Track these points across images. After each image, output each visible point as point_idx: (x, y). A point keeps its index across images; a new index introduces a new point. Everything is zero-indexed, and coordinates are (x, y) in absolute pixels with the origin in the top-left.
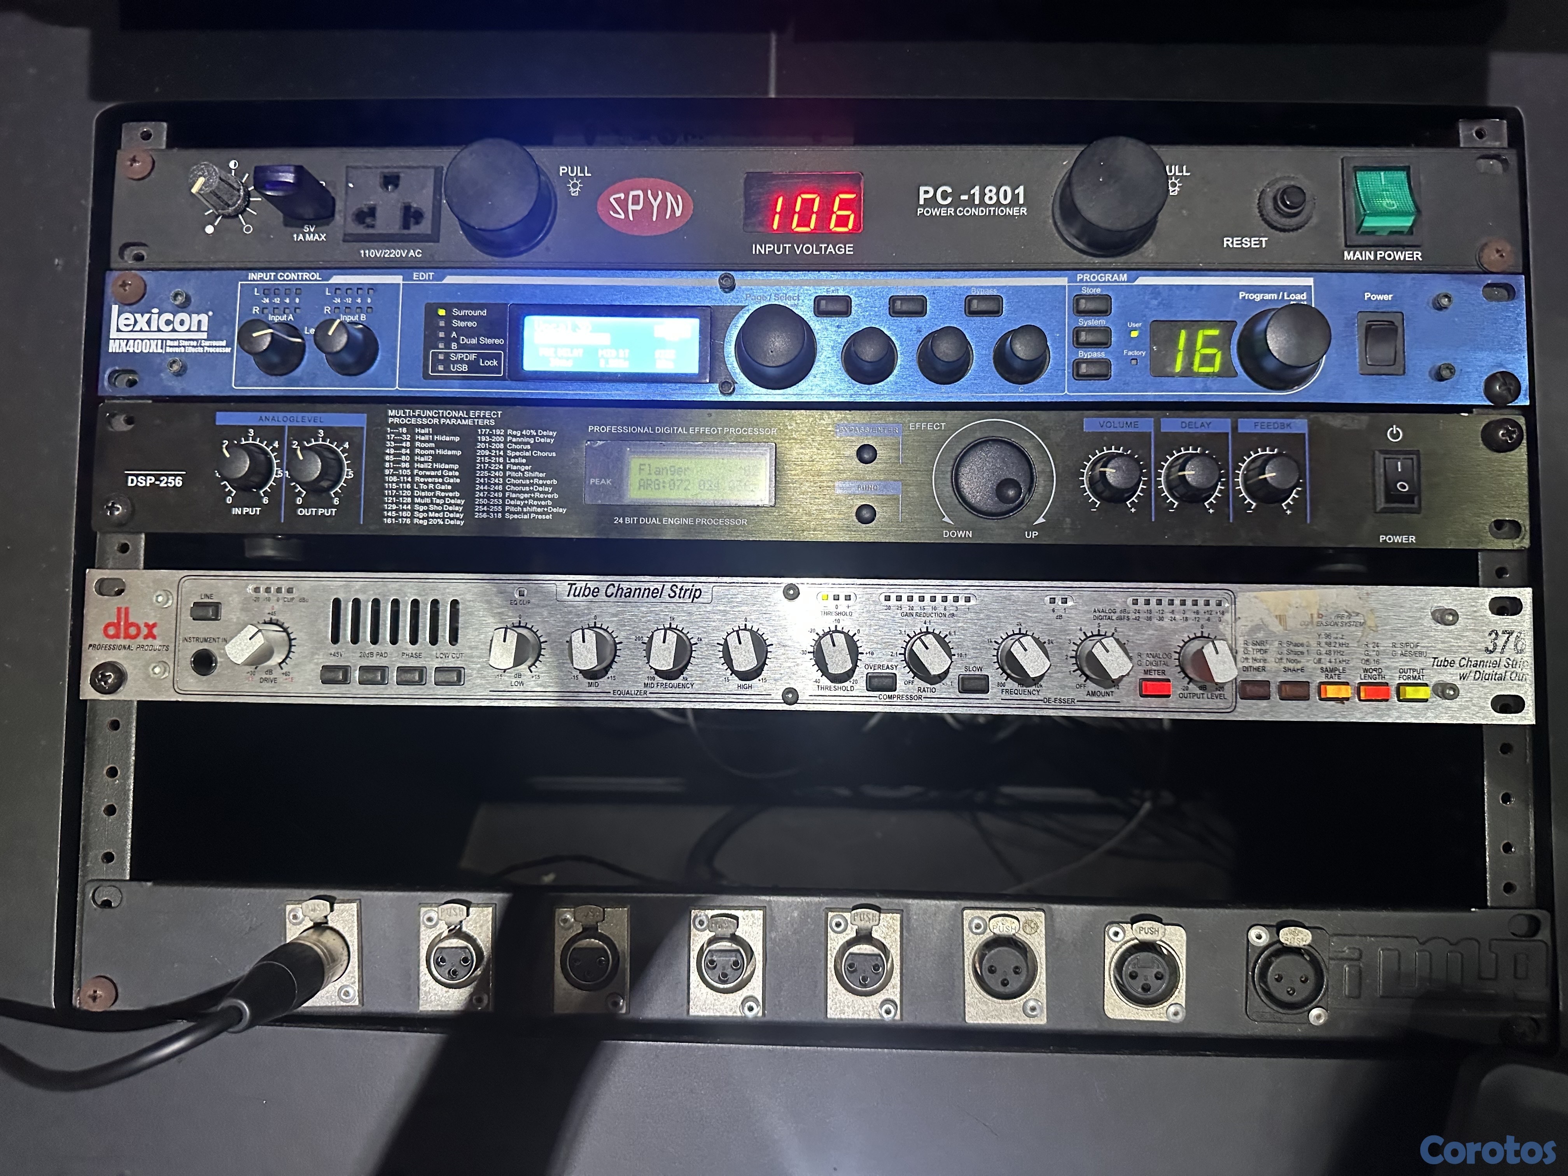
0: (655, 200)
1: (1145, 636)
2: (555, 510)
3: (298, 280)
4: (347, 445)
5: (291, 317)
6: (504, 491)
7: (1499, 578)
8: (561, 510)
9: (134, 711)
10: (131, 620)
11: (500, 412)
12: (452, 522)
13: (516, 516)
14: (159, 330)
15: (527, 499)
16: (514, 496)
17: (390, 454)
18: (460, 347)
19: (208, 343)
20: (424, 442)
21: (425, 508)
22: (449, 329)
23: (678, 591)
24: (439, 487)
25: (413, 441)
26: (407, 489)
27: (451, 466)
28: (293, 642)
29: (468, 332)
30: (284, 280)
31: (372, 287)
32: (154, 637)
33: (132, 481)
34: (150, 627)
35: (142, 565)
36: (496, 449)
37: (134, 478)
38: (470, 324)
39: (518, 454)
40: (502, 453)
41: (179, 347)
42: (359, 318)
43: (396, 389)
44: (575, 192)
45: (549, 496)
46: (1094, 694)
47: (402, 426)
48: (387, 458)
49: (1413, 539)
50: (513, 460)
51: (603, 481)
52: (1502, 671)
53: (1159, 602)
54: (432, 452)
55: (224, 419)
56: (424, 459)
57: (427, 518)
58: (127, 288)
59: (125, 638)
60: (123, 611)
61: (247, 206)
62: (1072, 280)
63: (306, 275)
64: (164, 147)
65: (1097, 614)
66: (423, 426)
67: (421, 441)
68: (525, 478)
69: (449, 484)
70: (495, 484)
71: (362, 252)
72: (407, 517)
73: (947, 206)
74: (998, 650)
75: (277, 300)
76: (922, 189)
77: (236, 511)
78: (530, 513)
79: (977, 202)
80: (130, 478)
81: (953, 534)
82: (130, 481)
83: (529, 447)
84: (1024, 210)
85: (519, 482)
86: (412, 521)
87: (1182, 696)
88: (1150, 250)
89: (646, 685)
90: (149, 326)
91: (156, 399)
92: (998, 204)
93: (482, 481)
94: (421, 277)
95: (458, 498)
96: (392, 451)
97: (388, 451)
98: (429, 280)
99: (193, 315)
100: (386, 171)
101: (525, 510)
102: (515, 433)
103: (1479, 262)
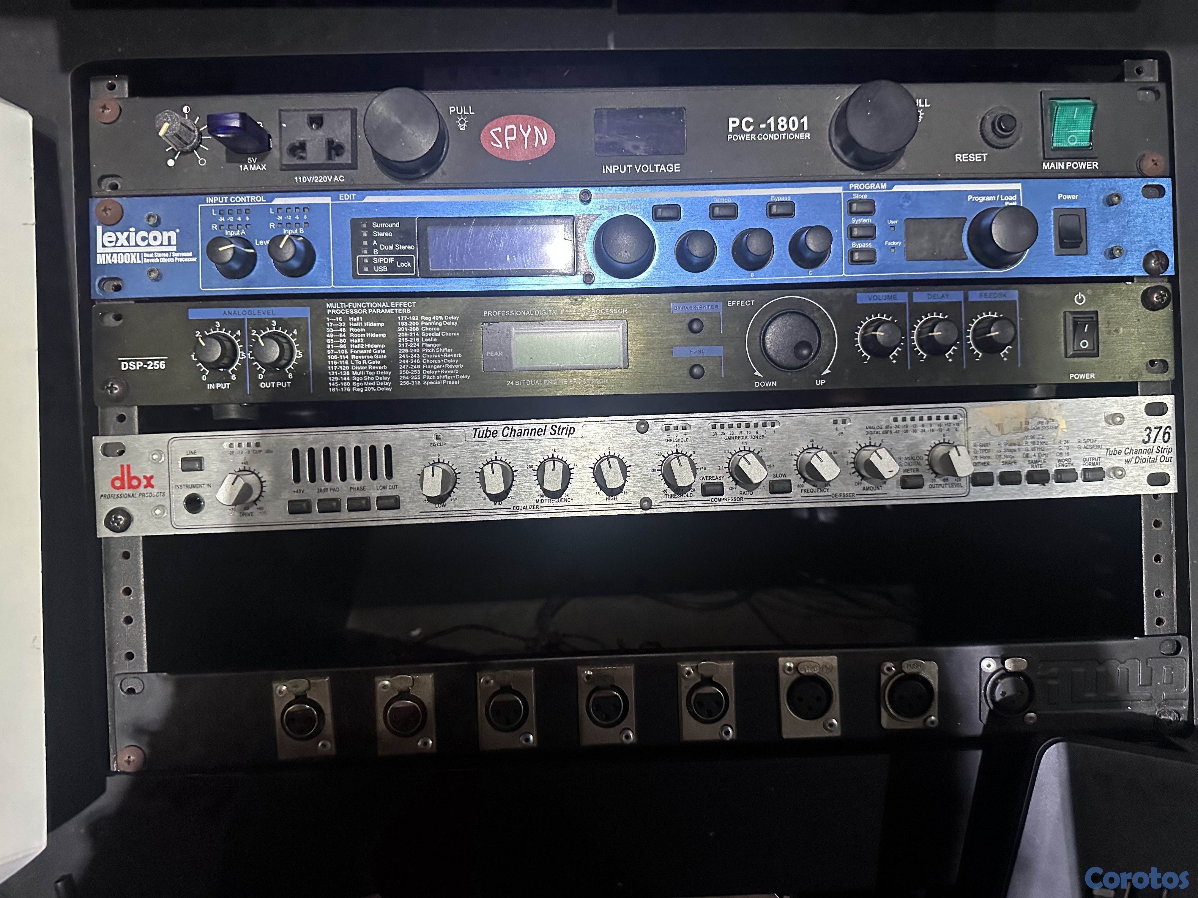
0: (526, 132)
1: (904, 445)
2: (461, 377)
3: (247, 202)
4: (295, 332)
5: (243, 232)
6: (421, 364)
8: (466, 377)
9: (141, 544)
10: (132, 475)
11: (414, 303)
12: (383, 389)
13: (432, 383)
14: (137, 245)
15: (440, 369)
16: (429, 367)
17: (330, 338)
18: (380, 252)
19: (177, 255)
20: (357, 327)
21: (361, 379)
22: (370, 238)
23: (557, 430)
24: (370, 363)
25: (347, 327)
26: (345, 365)
27: (379, 346)
28: (264, 484)
29: (386, 241)
31: (307, 207)
32: (152, 487)
33: (125, 366)
34: (149, 479)
35: (137, 430)
36: (413, 332)
37: (126, 363)
38: (387, 234)
39: (430, 335)
40: (417, 334)
41: (154, 258)
42: (298, 231)
43: (332, 287)
44: (462, 127)
45: (456, 366)
46: (868, 489)
47: (339, 316)
48: (328, 341)
49: (1093, 376)
50: (426, 340)
51: (496, 352)
52: (1154, 455)
53: (913, 419)
54: (363, 335)
55: (196, 314)
56: (358, 341)
57: (363, 387)
58: (108, 212)
59: (129, 488)
60: (125, 467)
61: (200, 143)
62: (846, 188)
63: (253, 198)
64: (127, 96)
65: (868, 430)
66: (355, 316)
67: (354, 327)
68: (436, 353)
69: (378, 360)
70: (414, 359)
71: (296, 178)
72: (347, 387)
73: (751, 133)
74: (797, 460)
75: (231, 219)
76: (731, 120)
77: (211, 386)
78: (442, 380)
79: (772, 129)
80: (123, 363)
81: (763, 384)
82: (123, 366)
83: (438, 329)
84: (808, 135)
85: (432, 356)
86: (351, 389)
87: (932, 486)
88: (902, 165)
89: (537, 501)
90: (129, 243)
91: (138, 301)
92: (788, 131)
93: (404, 356)
94: (345, 197)
95: (386, 370)
96: (332, 336)
97: (328, 336)
98: (352, 200)
99: (164, 233)
100: (312, 113)
101: (438, 377)
102: (427, 318)
103: (1140, 170)
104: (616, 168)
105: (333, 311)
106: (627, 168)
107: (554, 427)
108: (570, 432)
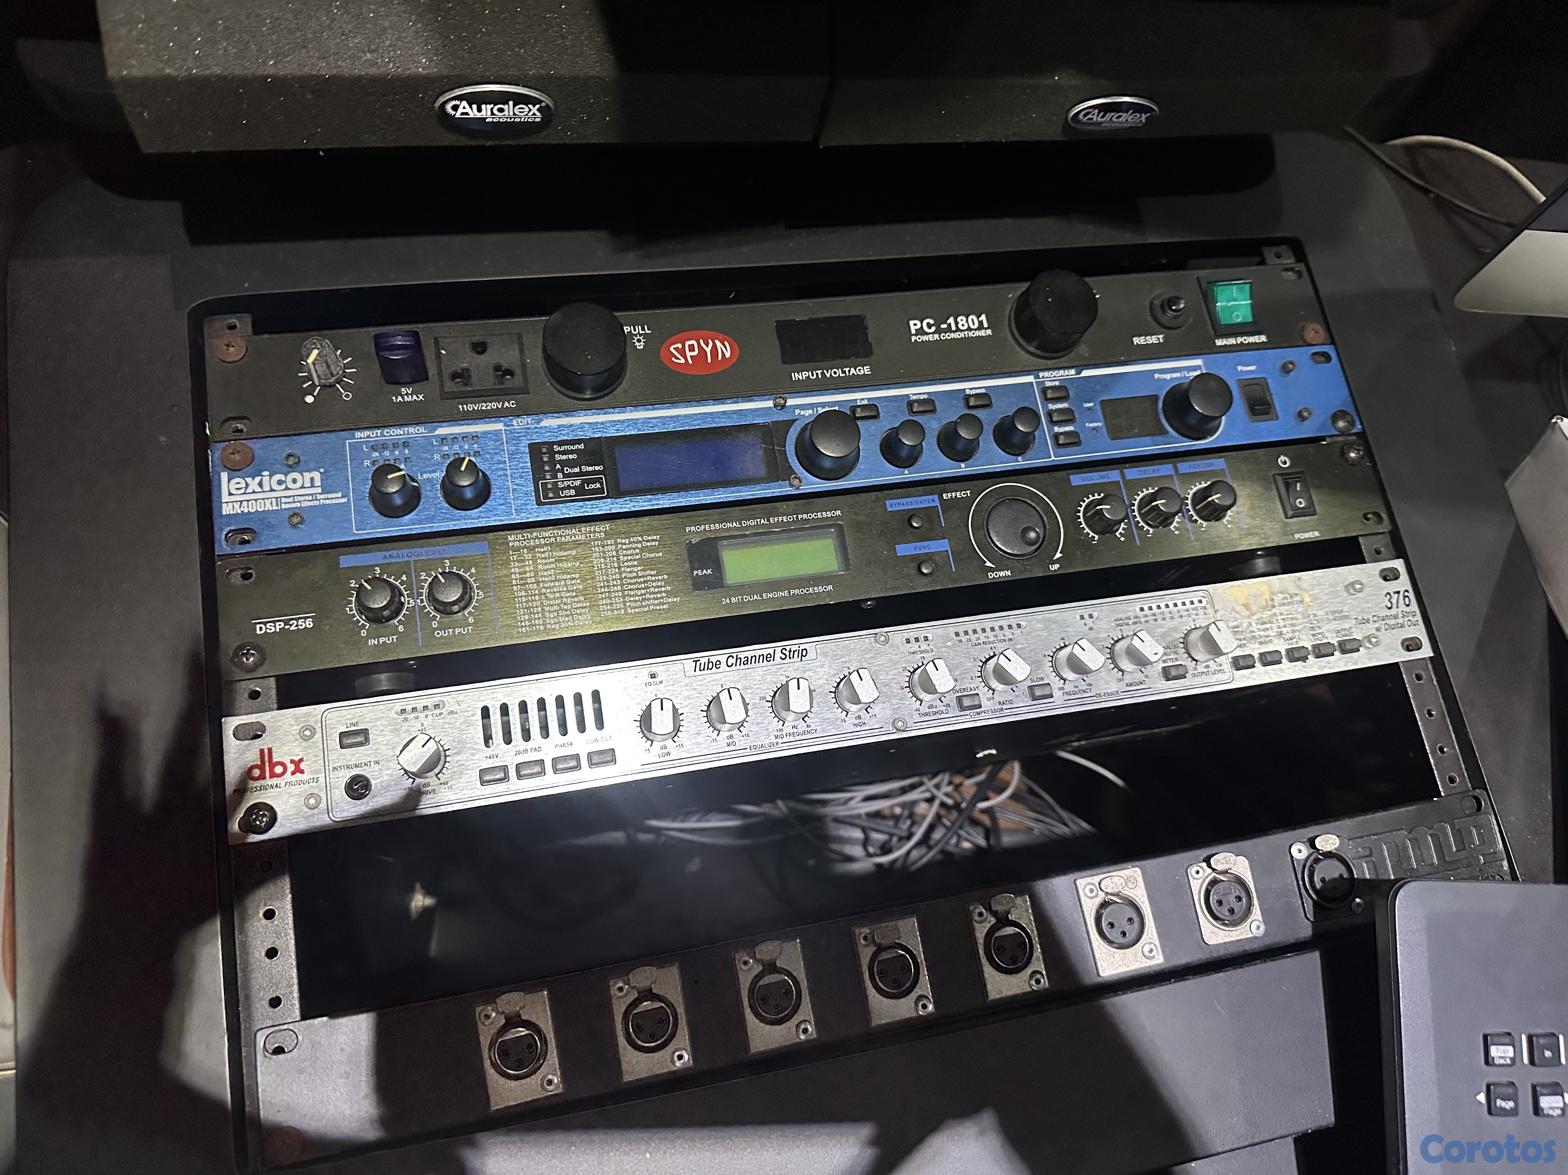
0: (707, 346)
2: (670, 600)
3: (405, 434)
4: (473, 570)
6: (623, 591)
7: (1378, 556)
8: (675, 600)
11: (607, 526)
12: (581, 623)
13: (637, 610)
15: (645, 594)
16: (632, 593)
17: (515, 573)
18: (565, 476)
19: (323, 496)
20: (545, 558)
21: (555, 614)
22: (553, 462)
23: (787, 654)
24: (564, 594)
25: (533, 559)
26: (535, 601)
27: (573, 576)
28: (448, 753)
29: (571, 464)
30: (391, 435)
31: (474, 435)
32: (302, 772)
33: (261, 629)
34: (297, 763)
35: (275, 706)
36: (609, 557)
37: (263, 626)
38: (571, 457)
40: (615, 559)
41: (294, 502)
43: (512, 516)
44: (640, 346)
45: (663, 589)
46: (1129, 685)
47: (523, 548)
48: (513, 576)
49: (1316, 533)
50: (626, 564)
51: (705, 571)
52: (1400, 621)
53: (1159, 607)
55: (347, 561)
56: (548, 573)
57: (559, 622)
58: (237, 456)
60: (266, 751)
61: (346, 378)
62: (1037, 377)
63: (411, 430)
65: (1117, 622)
66: (542, 546)
67: (542, 558)
68: (638, 578)
69: (573, 591)
70: (614, 586)
71: (460, 407)
73: (933, 333)
74: (1052, 661)
75: (387, 453)
76: (912, 323)
77: (372, 642)
78: (650, 606)
79: (954, 328)
80: (258, 626)
81: (996, 574)
82: (258, 629)
83: (638, 551)
84: (989, 332)
85: (633, 581)
86: (545, 627)
87: (1193, 676)
89: (776, 737)
91: (276, 552)
92: (969, 329)
93: (602, 584)
94: (518, 423)
95: (583, 602)
96: (517, 570)
97: (513, 571)
98: (529, 424)
99: (304, 474)
100: (474, 339)
101: (644, 603)
102: (623, 541)
103: (1302, 339)
104: (804, 375)
105: (517, 544)
106: (817, 374)
107: (784, 651)
108: (802, 654)
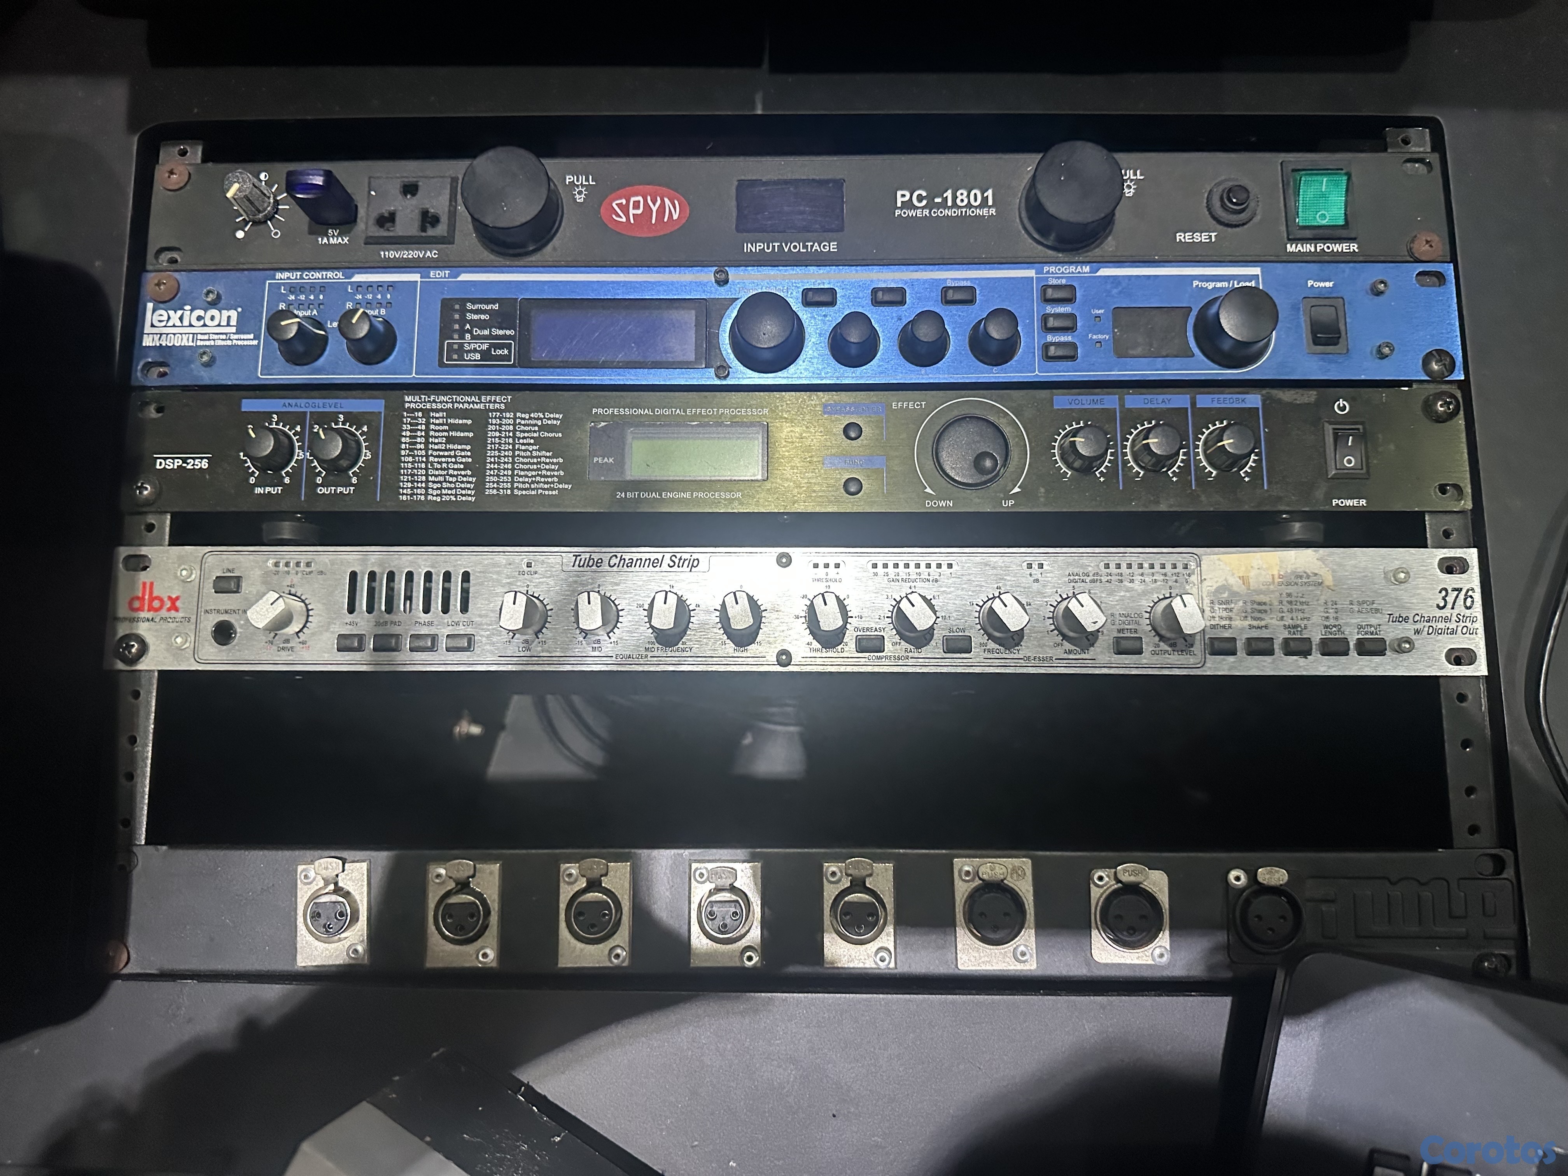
0: (654, 205)
1: (1117, 598)
2: (561, 486)
3: (323, 279)
4: (365, 429)
5: (315, 312)
6: (513, 469)
7: (1445, 539)
8: (566, 486)
9: (155, 681)
10: (155, 594)
11: (509, 397)
12: (464, 499)
13: (524, 492)
14: (191, 325)
15: (535, 476)
16: (522, 473)
17: (406, 436)
18: (473, 337)
19: (236, 337)
20: (439, 425)
21: (439, 485)
22: (463, 321)
23: (677, 561)
24: (451, 466)
25: (427, 424)
26: (421, 469)
27: (464, 447)
28: (311, 613)
29: (481, 325)
30: (309, 279)
31: (392, 285)
32: (177, 610)
33: (161, 464)
34: (173, 601)
35: (167, 543)
36: (505, 431)
37: (162, 461)
38: (483, 317)
39: (526, 435)
40: (511, 434)
41: (209, 340)
42: (379, 312)
43: (413, 376)
44: (580, 199)
45: (556, 473)
46: (1070, 652)
47: (418, 410)
48: (403, 440)
49: (1363, 502)
50: (521, 441)
51: (606, 460)
52: (1453, 625)
53: (1129, 566)
54: (446, 434)
55: (249, 405)
56: (438, 439)
57: (441, 495)
58: (162, 287)
59: (149, 610)
61: (276, 213)
62: (1039, 272)
63: (330, 274)
64: (199, 161)
65: (1072, 578)
66: (437, 411)
67: (436, 424)
68: (532, 457)
69: (461, 463)
70: (505, 463)
71: (382, 253)
72: (421, 494)
73: (923, 208)
74: (979, 612)
75: (302, 297)
76: (899, 193)
77: (259, 490)
78: (537, 489)
79: (950, 203)
81: (935, 503)
82: (158, 464)
83: (537, 428)
84: (993, 211)
85: (525, 460)
86: (426, 497)
87: (1154, 653)
88: (1110, 245)
89: (647, 649)
90: (182, 322)
91: (185, 388)
92: (969, 205)
93: (492, 460)
94: (436, 275)
95: (470, 476)
96: (408, 434)
97: (404, 434)
98: (445, 277)
99: (223, 311)
100: (406, 180)
101: (532, 486)
102: (523, 416)
103: (1410, 252)
104: (760, 246)
105: (412, 405)
106: (774, 247)
107: (673, 558)
108: (693, 564)
